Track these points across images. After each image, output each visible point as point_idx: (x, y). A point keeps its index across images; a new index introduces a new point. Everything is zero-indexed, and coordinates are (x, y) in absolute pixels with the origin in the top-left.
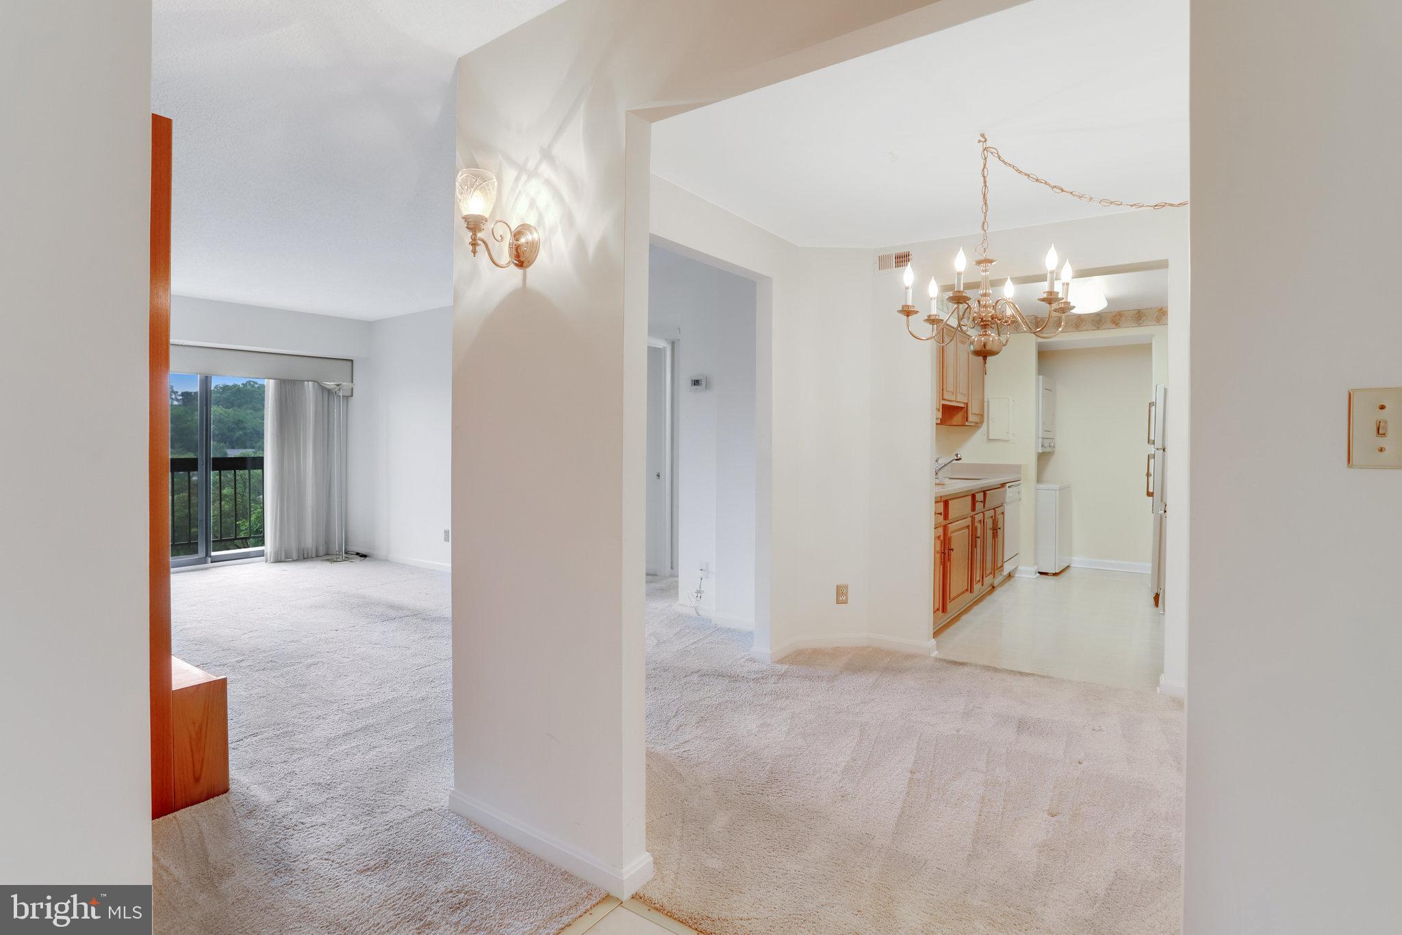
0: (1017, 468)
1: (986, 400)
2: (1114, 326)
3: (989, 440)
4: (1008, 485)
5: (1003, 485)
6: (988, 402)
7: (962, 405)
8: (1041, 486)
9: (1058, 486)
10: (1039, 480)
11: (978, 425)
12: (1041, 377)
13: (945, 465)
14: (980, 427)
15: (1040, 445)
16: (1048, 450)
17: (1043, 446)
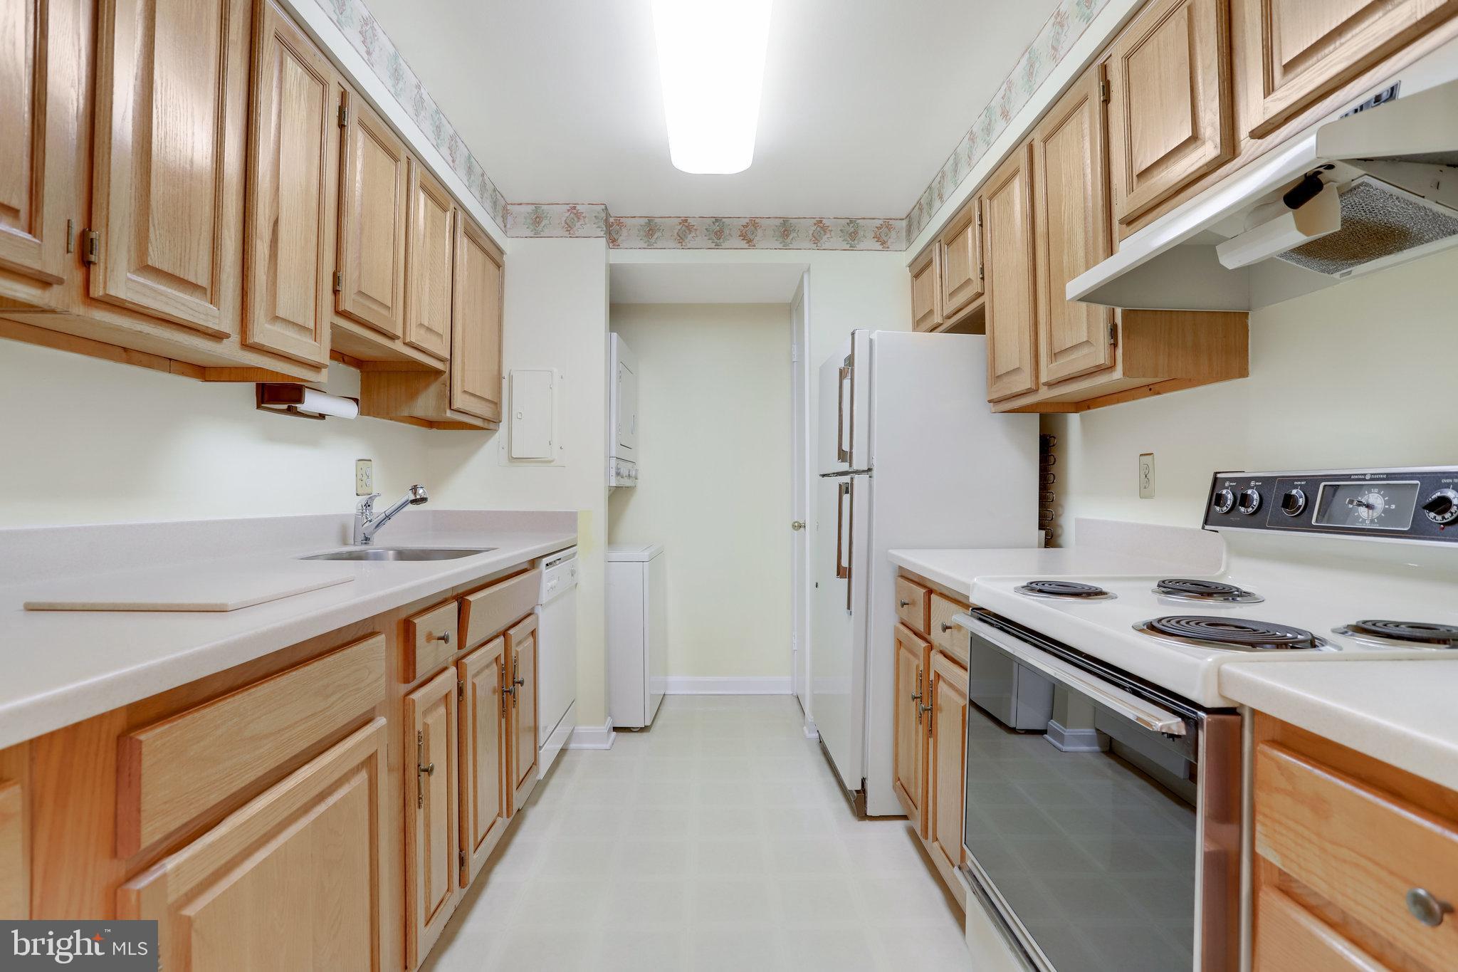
0: (568, 521)
1: (505, 374)
2: (744, 244)
3: (513, 460)
4: (546, 560)
5: (533, 563)
6: (511, 378)
7: (439, 365)
8: (615, 555)
9: (646, 553)
10: (611, 540)
11: (487, 424)
12: (615, 335)
13: (388, 517)
14: (496, 430)
15: (613, 472)
16: (626, 482)
17: (618, 474)
